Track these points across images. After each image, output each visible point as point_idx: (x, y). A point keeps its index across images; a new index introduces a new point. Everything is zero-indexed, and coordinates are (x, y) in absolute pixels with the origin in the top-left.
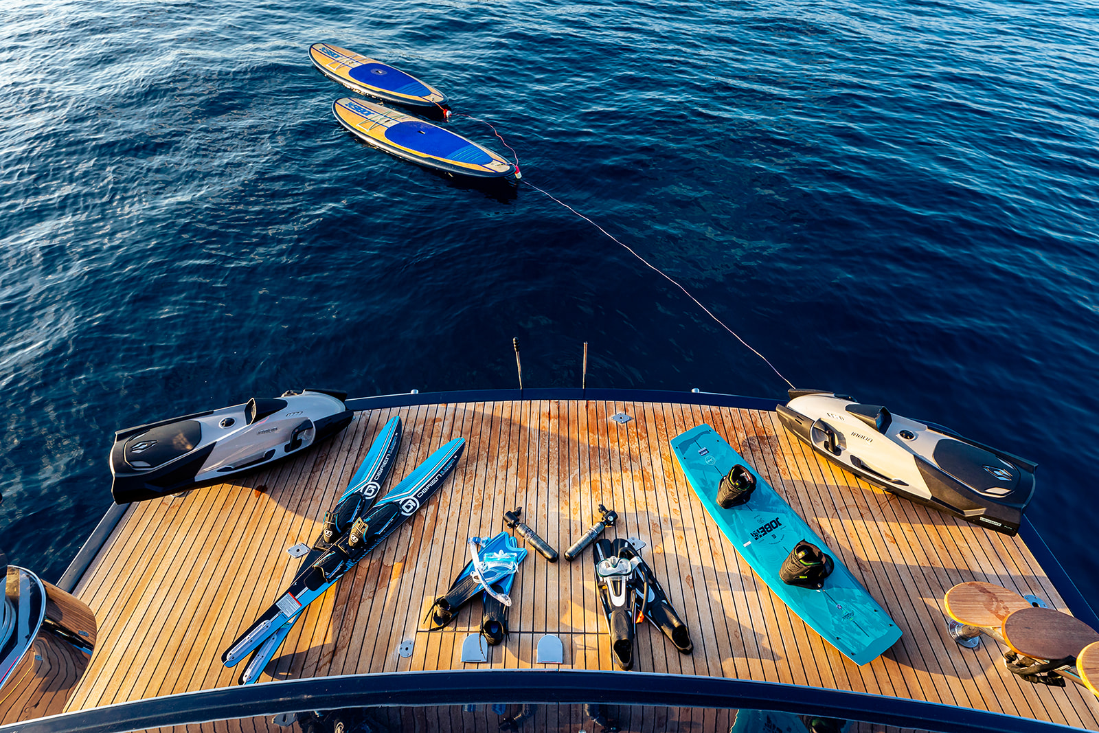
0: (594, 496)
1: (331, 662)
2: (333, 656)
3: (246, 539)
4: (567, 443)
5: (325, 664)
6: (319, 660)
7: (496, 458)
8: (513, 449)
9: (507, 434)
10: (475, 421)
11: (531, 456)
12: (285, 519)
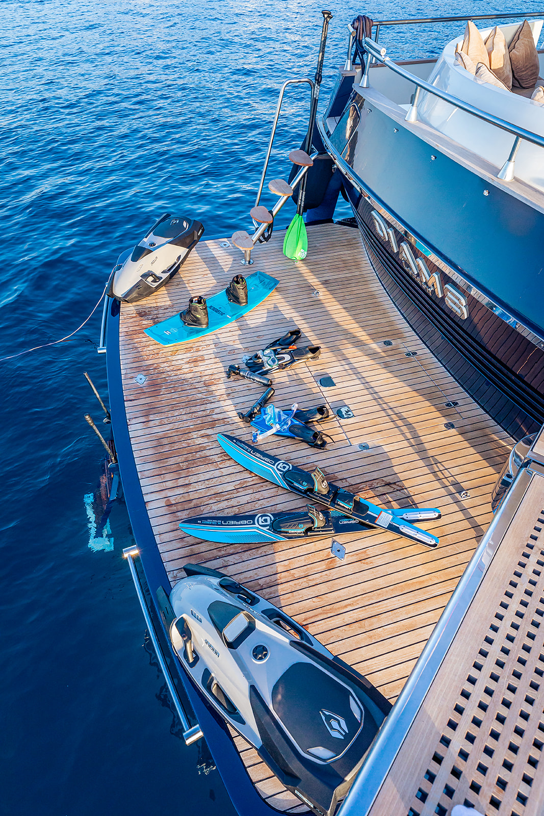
0: (217, 383)
1: (395, 483)
2: (391, 484)
3: (350, 605)
4: (173, 406)
5: (398, 485)
6: (398, 490)
7: (200, 445)
8: (189, 437)
9: (173, 445)
10: (163, 472)
11: (192, 424)
12: (318, 582)
